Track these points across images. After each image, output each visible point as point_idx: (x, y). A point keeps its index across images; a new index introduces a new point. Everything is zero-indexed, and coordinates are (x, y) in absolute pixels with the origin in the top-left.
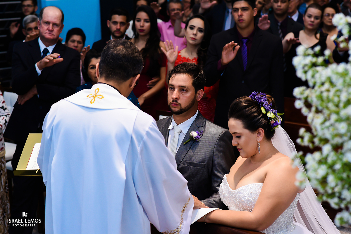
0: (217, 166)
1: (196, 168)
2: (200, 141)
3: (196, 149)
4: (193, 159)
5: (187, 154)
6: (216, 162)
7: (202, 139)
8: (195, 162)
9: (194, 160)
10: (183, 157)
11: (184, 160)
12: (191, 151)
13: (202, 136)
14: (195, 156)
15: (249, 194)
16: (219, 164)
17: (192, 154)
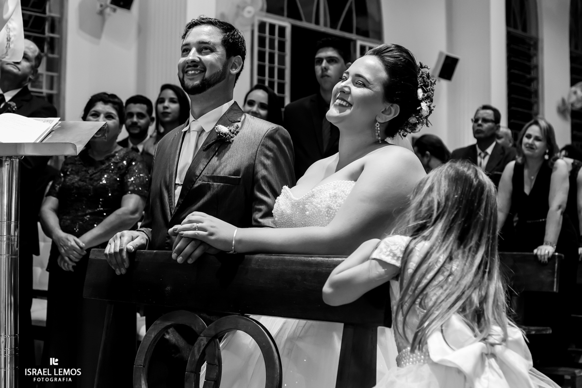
0: (261, 181)
1: (223, 186)
2: (233, 141)
3: (224, 154)
4: (218, 170)
5: (209, 163)
6: (259, 176)
7: (235, 138)
8: (222, 174)
9: (220, 172)
10: (202, 168)
11: (203, 173)
12: (215, 159)
13: (236, 134)
14: (222, 166)
15: (330, 197)
16: (264, 177)
17: (218, 163)
